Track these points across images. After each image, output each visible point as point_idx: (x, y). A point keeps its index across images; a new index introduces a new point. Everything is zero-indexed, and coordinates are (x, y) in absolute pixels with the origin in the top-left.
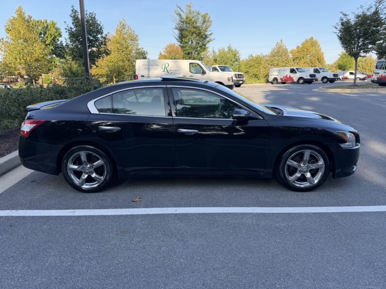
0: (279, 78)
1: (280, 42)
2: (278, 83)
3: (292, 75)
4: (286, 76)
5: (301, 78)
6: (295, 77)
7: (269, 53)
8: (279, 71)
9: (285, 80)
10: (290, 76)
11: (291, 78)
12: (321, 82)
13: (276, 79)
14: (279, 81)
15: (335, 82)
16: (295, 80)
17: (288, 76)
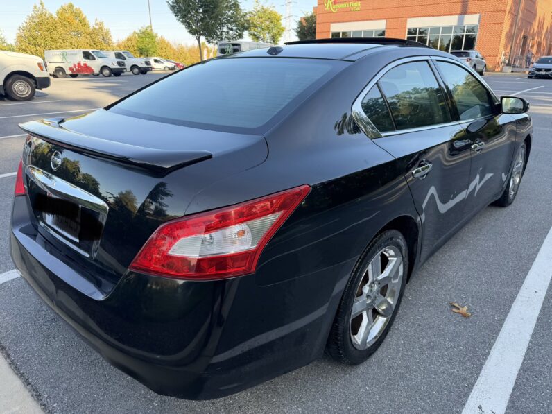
0: (66, 67)
1: (39, 6)
2: (65, 76)
3: (89, 62)
4: (79, 64)
5: (104, 67)
6: (95, 65)
7: (25, 25)
8: (64, 56)
9: (78, 71)
10: (85, 65)
11: (87, 68)
12: (131, 73)
13: (60, 69)
14: (69, 72)
15: (148, 73)
16: (96, 71)
17: (82, 65)
